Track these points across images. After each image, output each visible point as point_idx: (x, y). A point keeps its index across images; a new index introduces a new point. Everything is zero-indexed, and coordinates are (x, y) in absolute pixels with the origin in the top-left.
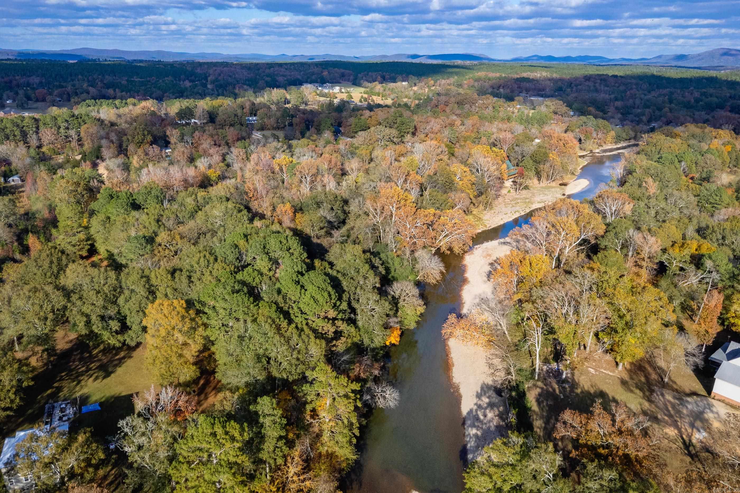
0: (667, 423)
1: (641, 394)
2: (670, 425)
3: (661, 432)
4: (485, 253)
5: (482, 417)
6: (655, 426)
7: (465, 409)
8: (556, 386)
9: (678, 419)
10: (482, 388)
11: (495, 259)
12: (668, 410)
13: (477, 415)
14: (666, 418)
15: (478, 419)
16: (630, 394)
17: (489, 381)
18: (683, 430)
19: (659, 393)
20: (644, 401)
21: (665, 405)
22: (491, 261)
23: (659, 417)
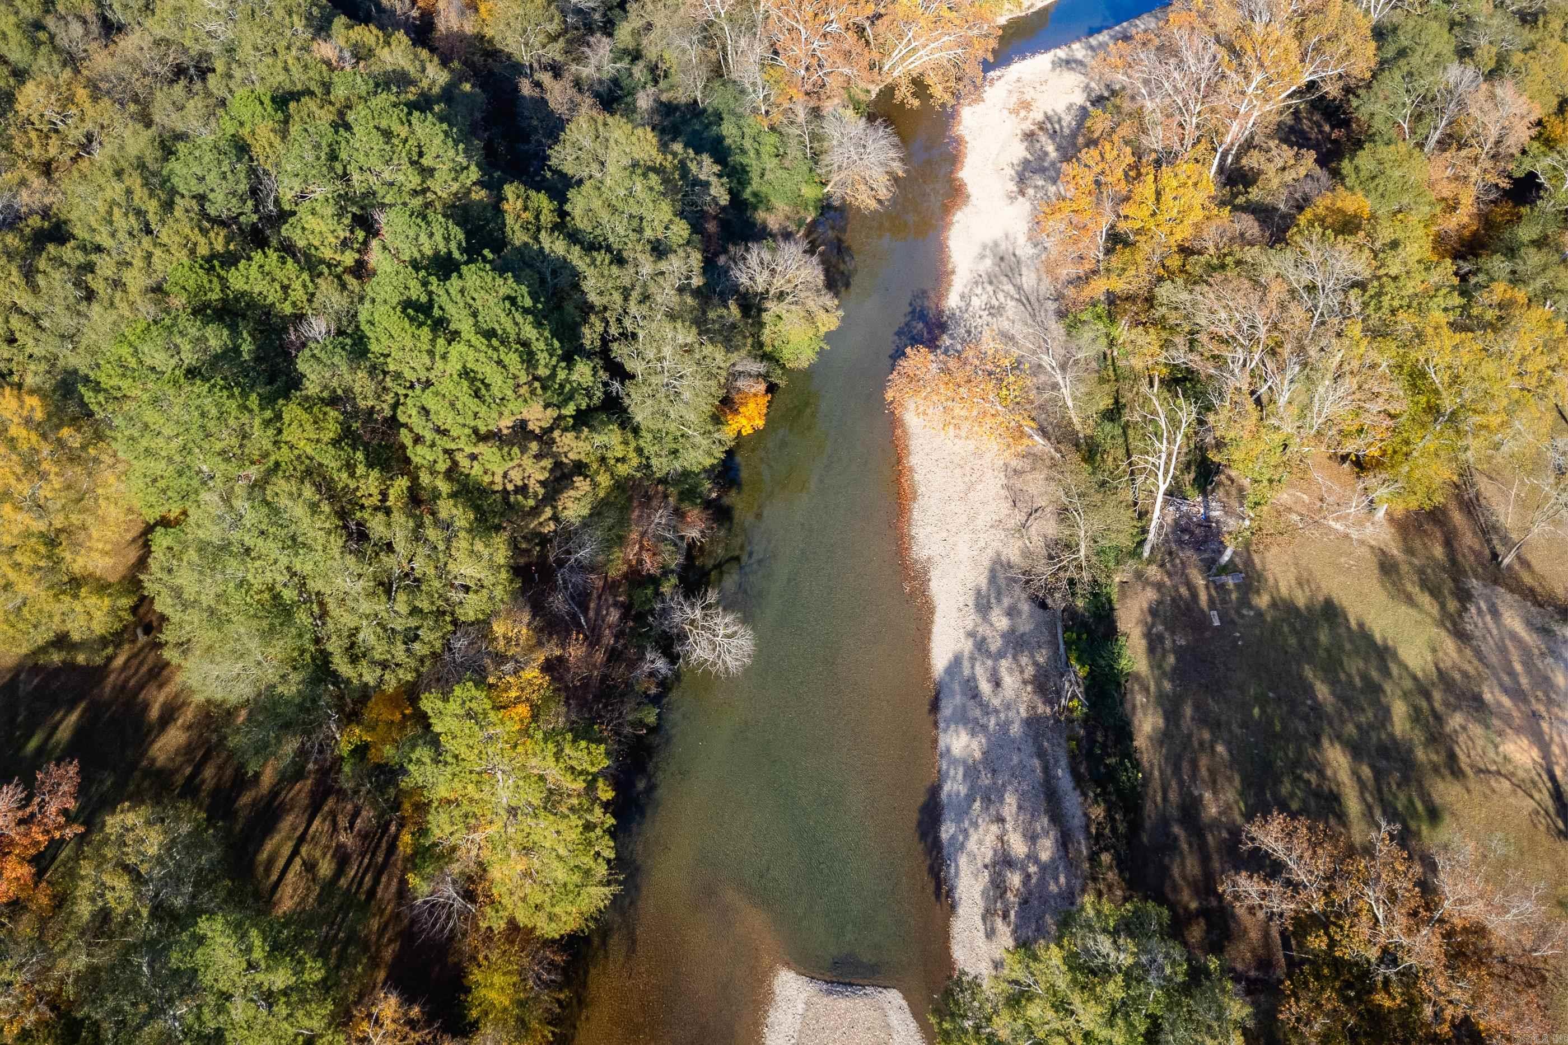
0: (1507, 718)
1: (1435, 610)
2: (1518, 731)
3: (1492, 754)
4: (1014, 99)
5: (985, 687)
6: (1476, 730)
7: (940, 659)
8: (1200, 582)
9: (1541, 709)
10: (993, 579)
11: (1040, 117)
12: (1512, 673)
13: (973, 678)
14: (1506, 701)
15: (975, 694)
16: (1403, 609)
17: (1012, 553)
18: (1556, 750)
19: (1483, 606)
20: (1444, 634)
21: (1503, 650)
22: (1028, 126)
23: (1487, 697)
